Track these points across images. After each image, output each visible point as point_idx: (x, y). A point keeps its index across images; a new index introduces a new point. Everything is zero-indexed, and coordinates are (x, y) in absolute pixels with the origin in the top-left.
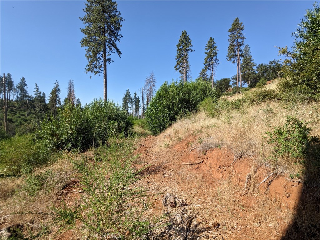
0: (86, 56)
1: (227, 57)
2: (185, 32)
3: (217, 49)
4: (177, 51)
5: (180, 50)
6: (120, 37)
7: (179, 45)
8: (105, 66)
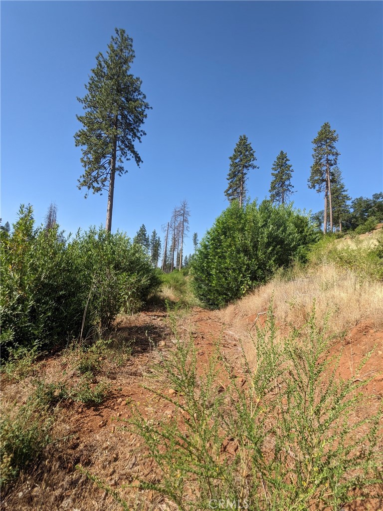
0: (82, 160)
1: (308, 181)
2: (245, 137)
3: (291, 169)
4: (229, 167)
5: (234, 165)
6: (141, 135)
7: (235, 157)
8: (113, 178)
